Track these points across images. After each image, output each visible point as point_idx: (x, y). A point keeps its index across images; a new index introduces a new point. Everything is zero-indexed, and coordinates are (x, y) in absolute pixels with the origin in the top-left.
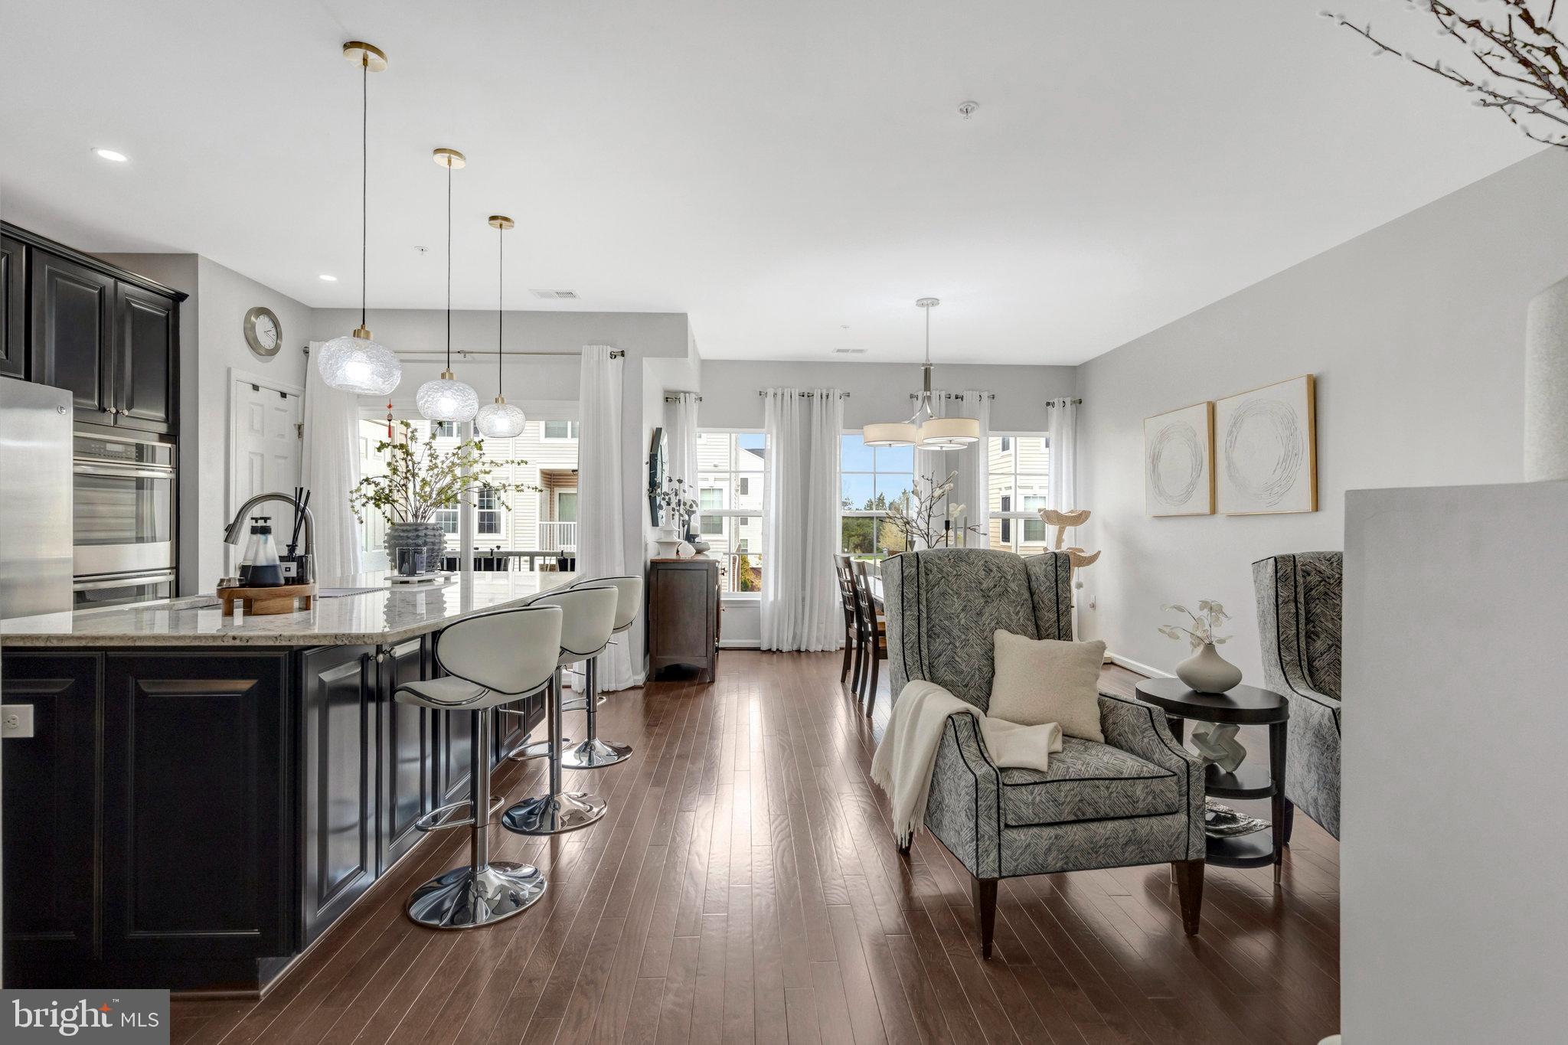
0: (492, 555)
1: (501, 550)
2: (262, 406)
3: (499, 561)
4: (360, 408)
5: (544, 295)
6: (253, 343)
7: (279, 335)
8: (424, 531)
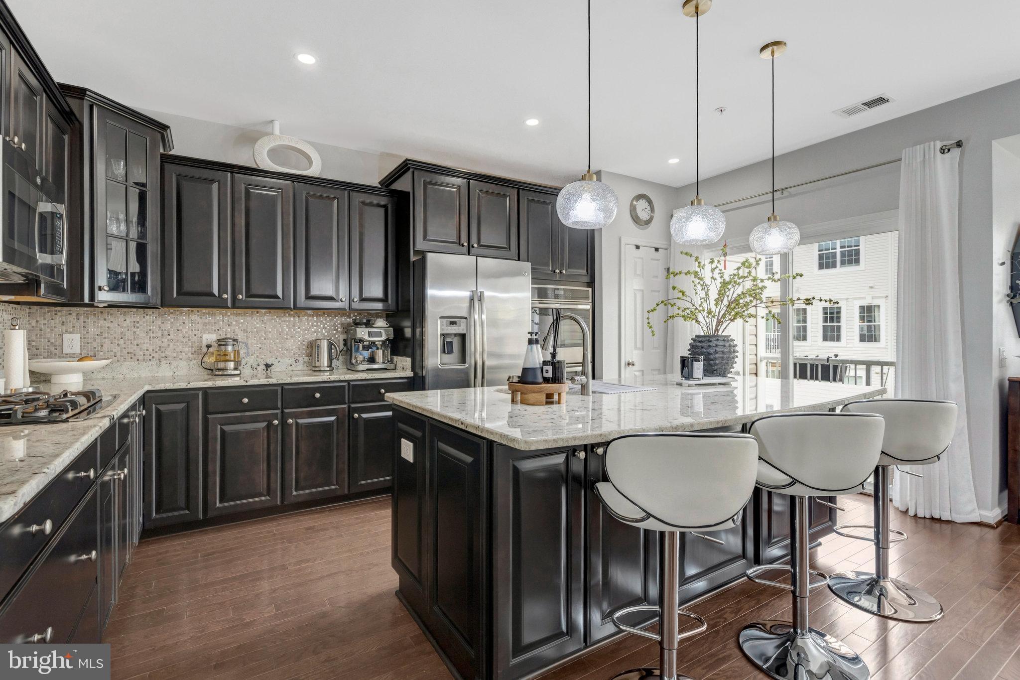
0: (828, 362)
1: (838, 358)
2: (642, 258)
3: (835, 368)
4: (705, 251)
5: (851, 112)
6: (636, 219)
7: (652, 210)
8: (716, 342)
